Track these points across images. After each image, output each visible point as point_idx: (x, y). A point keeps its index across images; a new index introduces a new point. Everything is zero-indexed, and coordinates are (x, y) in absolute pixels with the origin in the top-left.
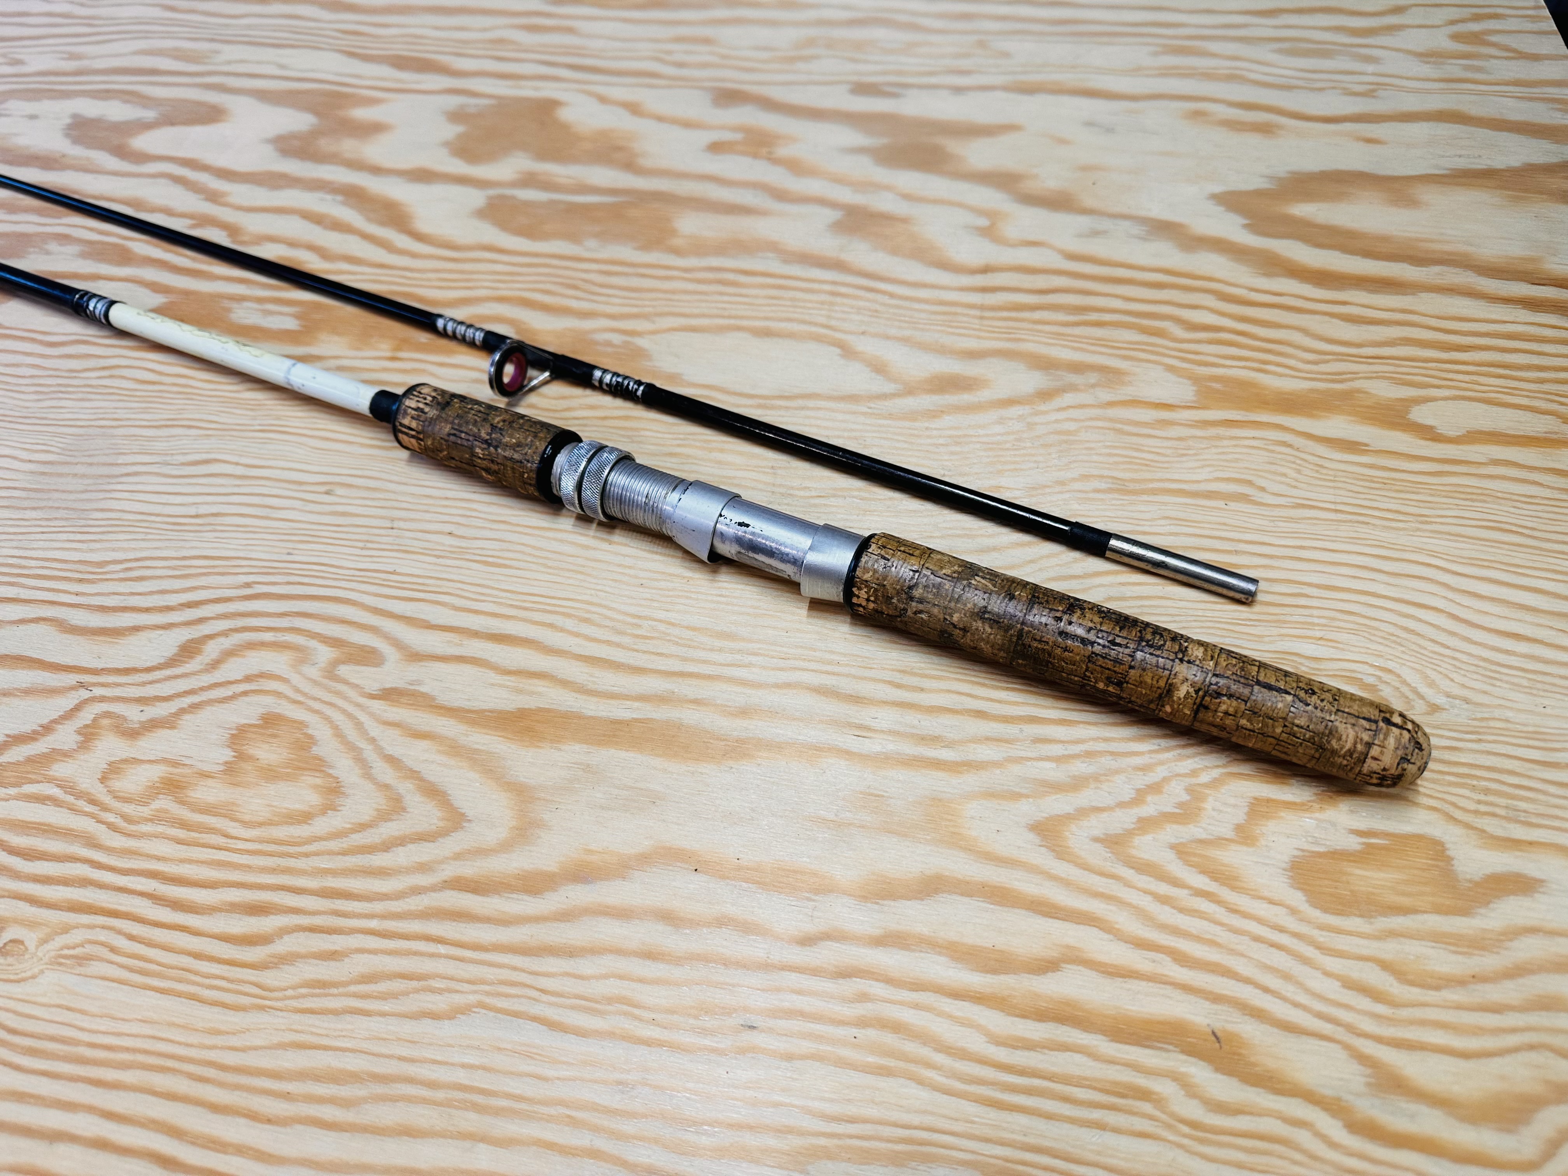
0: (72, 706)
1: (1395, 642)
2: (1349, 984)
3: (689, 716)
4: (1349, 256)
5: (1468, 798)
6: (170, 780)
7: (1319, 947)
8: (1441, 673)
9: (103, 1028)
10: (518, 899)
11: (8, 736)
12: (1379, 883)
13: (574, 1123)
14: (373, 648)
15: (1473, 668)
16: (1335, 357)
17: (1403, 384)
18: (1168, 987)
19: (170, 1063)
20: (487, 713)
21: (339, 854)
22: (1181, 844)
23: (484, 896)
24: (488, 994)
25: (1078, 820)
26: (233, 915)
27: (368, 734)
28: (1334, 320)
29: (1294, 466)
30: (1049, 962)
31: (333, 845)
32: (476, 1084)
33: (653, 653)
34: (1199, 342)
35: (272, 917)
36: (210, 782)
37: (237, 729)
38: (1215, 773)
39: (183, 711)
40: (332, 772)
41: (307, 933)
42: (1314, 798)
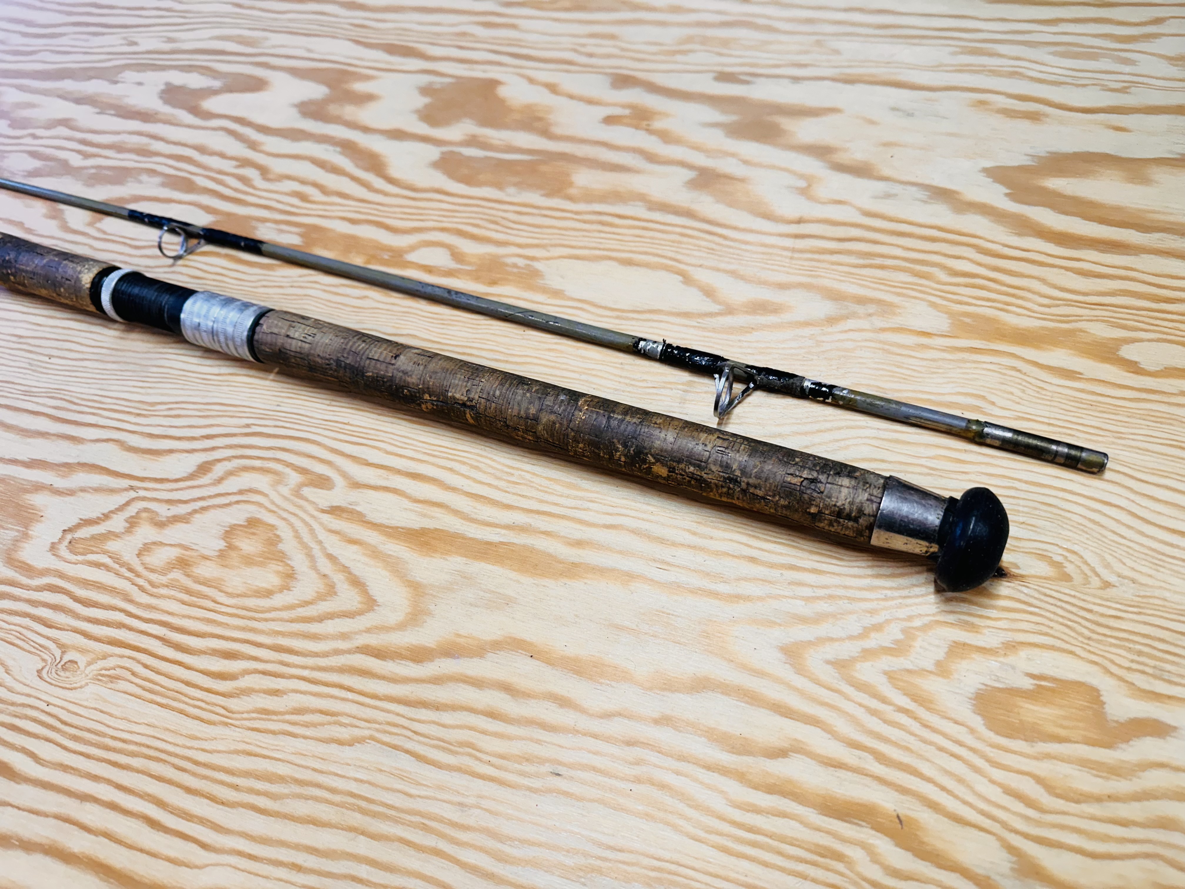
0: (124, 502)
1: (1082, 530)
2: (1009, 791)
3: (541, 543)
4: (1089, 223)
5: (1124, 657)
6: (182, 559)
7: (988, 760)
8: (1116, 557)
9: (121, 727)
10: (406, 665)
11: (81, 519)
12: (1043, 716)
13: (426, 829)
14: (328, 477)
15: (1143, 556)
16: (1066, 303)
17: (1118, 327)
18: (868, 778)
19: (163, 756)
20: (399, 529)
21: (288, 621)
22: (893, 671)
23: (382, 660)
24: (377, 730)
25: (817, 646)
26: (215, 658)
27: (317, 538)
28: (1069, 273)
29: (1021, 387)
30: (781, 750)
31: (285, 615)
32: (362, 794)
33: (520, 495)
34: (957, 285)
35: (239, 661)
36: (208, 563)
37: (230, 527)
38: (926, 620)
39: (195, 511)
40: (289, 562)
41: (261, 675)
42: (1000, 646)
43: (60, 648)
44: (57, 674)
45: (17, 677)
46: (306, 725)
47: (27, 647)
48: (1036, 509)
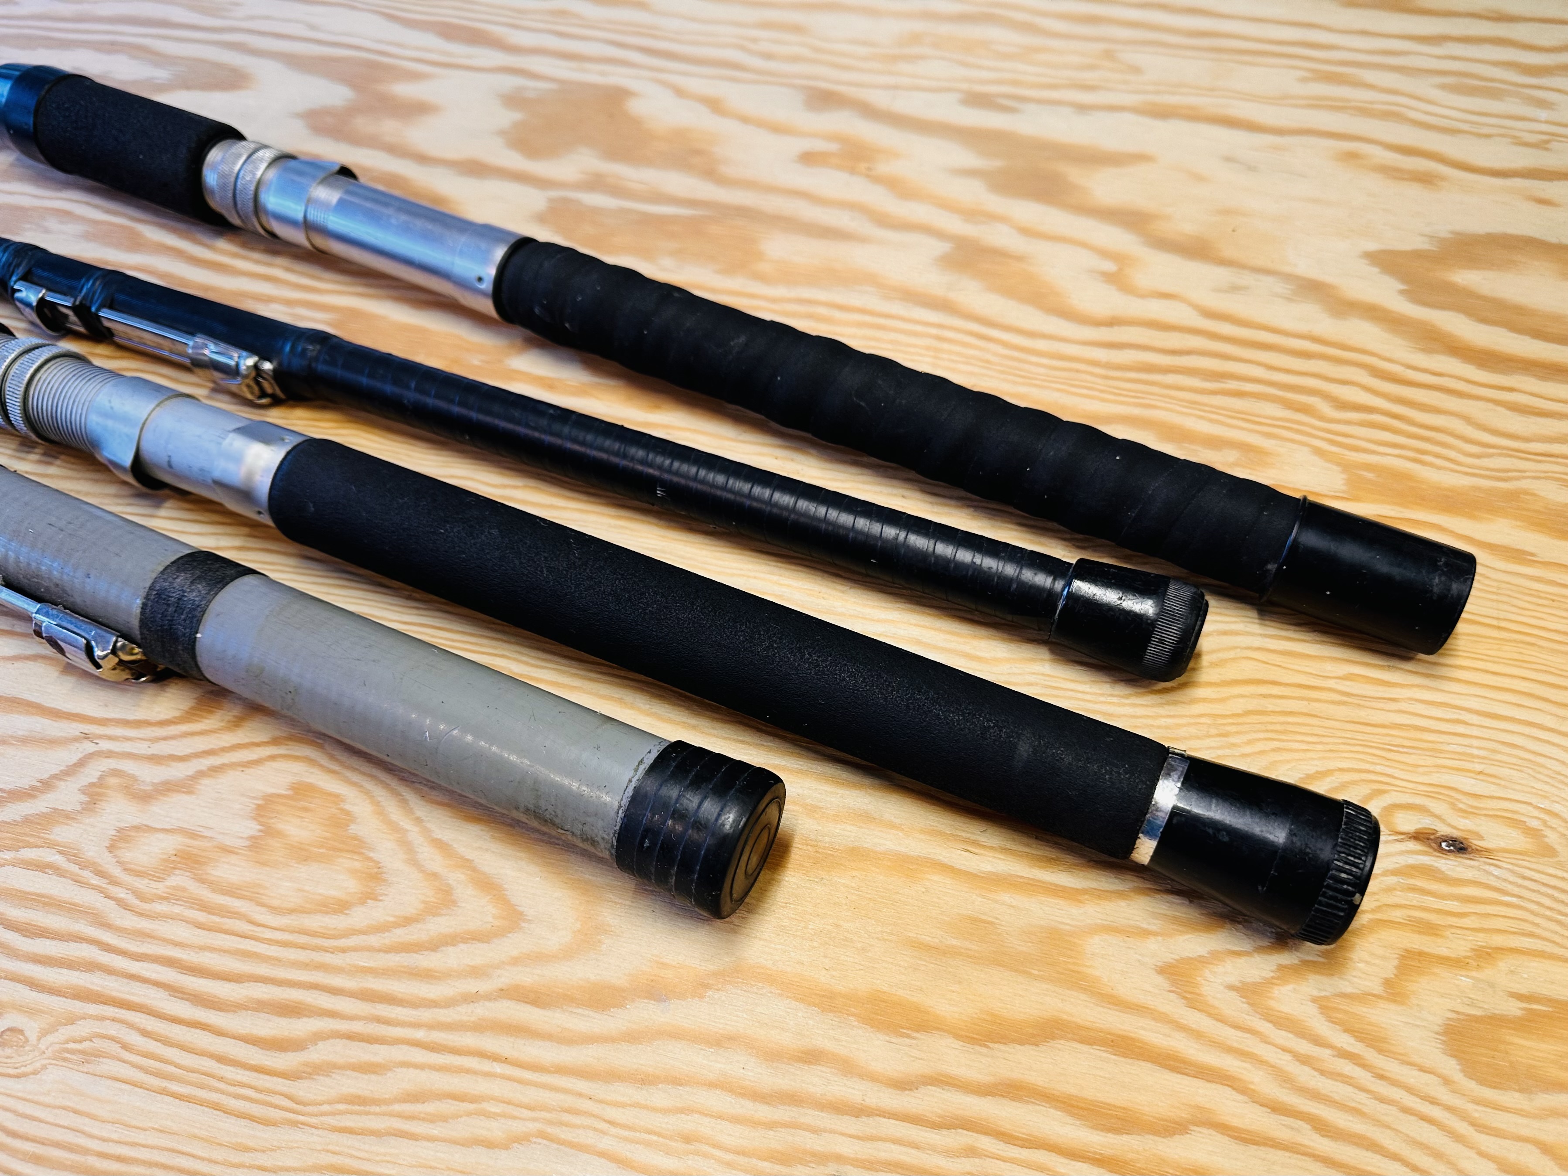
0: (74, 761)
2: (1506, 1167)
4: (1515, 332)
6: (188, 853)
7: (1474, 1124)
9: (115, 1136)
10: (583, 1015)
16: (1499, 451)
18: (1307, 1158)
21: (380, 951)
22: (1326, 998)
23: (544, 1008)
24: (550, 1122)
25: (1212, 964)
26: (262, 1015)
27: (412, 815)
28: (1499, 409)
30: (1176, 1123)
31: (374, 940)
34: (1348, 422)
35: (305, 1019)
36: (233, 858)
37: (265, 798)
39: (201, 774)
40: (371, 855)
41: (344, 1041)
42: (1469, 954)
46: (430, 1119)
48: (1494, 751)
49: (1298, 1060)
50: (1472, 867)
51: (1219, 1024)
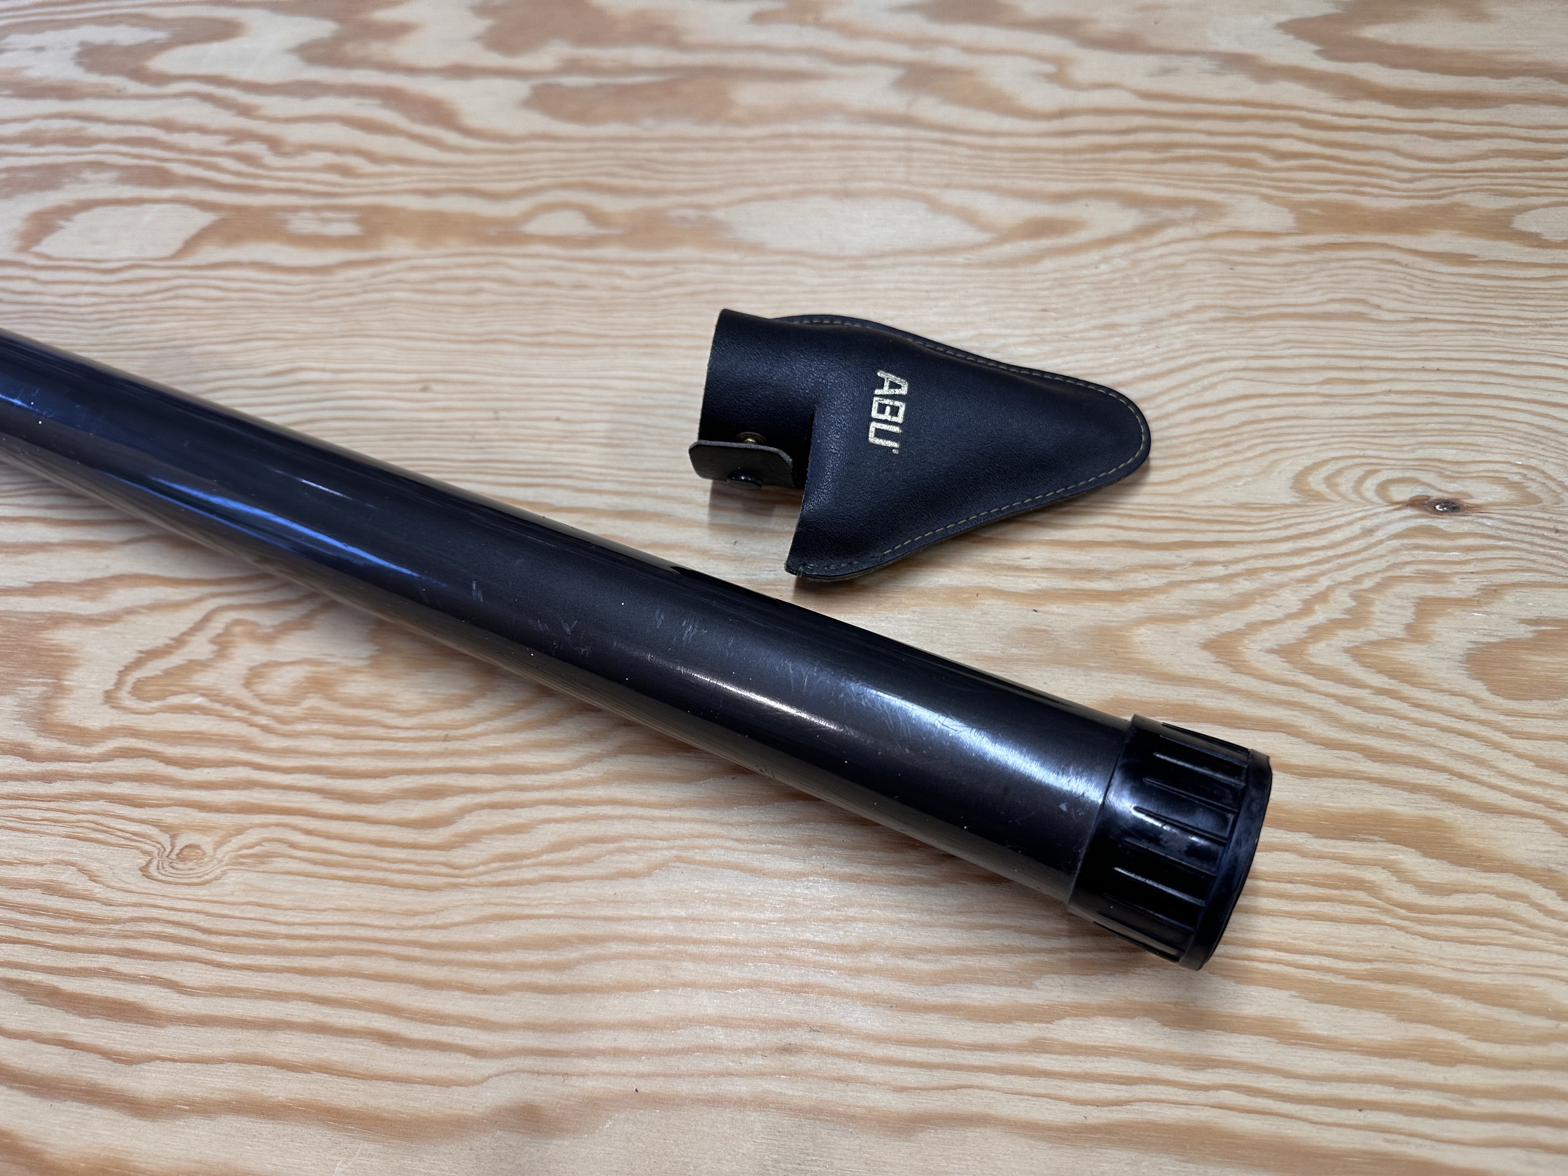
0: (200, 617)
1: (1533, 441)
2: (1542, 763)
4: (1427, 74)
6: (316, 678)
7: (1507, 731)
9: (298, 920)
11: (141, 652)
12: (1557, 667)
16: (1428, 174)
17: (1500, 195)
18: (1362, 783)
19: (373, 947)
21: (505, 733)
22: (1355, 647)
24: (682, 848)
25: (1250, 634)
26: (409, 801)
28: (1422, 138)
29: (1405, 282)
31: (499, 725)
32: (688, 935)
34: (1289, 169)
35: (449, 798)
36: (357, 677)
38: (1377, 578)
41: (487, 811)
42: (1478, 593)
43: (165, 832)
44: (173, 868)
45: (113, 884)
46: (578, 862)
47: (113, 839)
49: (1341, 702)
50: (1467, 521)
51: (1265, 683)
